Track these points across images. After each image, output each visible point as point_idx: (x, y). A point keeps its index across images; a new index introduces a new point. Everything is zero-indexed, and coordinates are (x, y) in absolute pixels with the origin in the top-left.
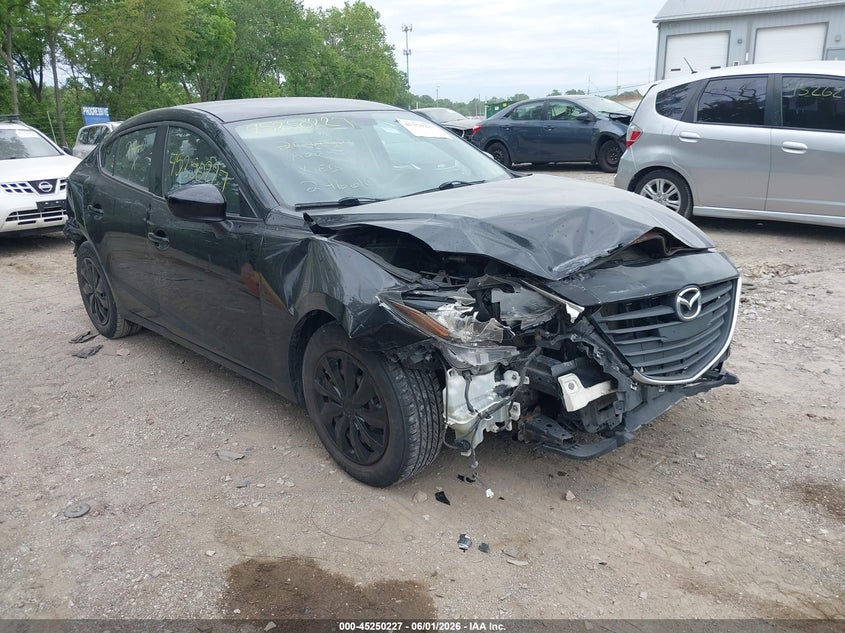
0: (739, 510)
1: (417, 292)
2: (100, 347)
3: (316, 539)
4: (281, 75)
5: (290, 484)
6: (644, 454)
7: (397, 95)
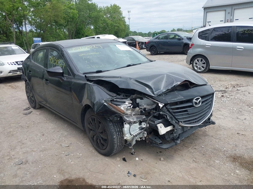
0: (212, 164)
1: (115, 100)
2: (32, 112)
3: (86, 172)
4: (92, 26)
5: (81, 155)
6: (186, 146)
7: (126, 31)
